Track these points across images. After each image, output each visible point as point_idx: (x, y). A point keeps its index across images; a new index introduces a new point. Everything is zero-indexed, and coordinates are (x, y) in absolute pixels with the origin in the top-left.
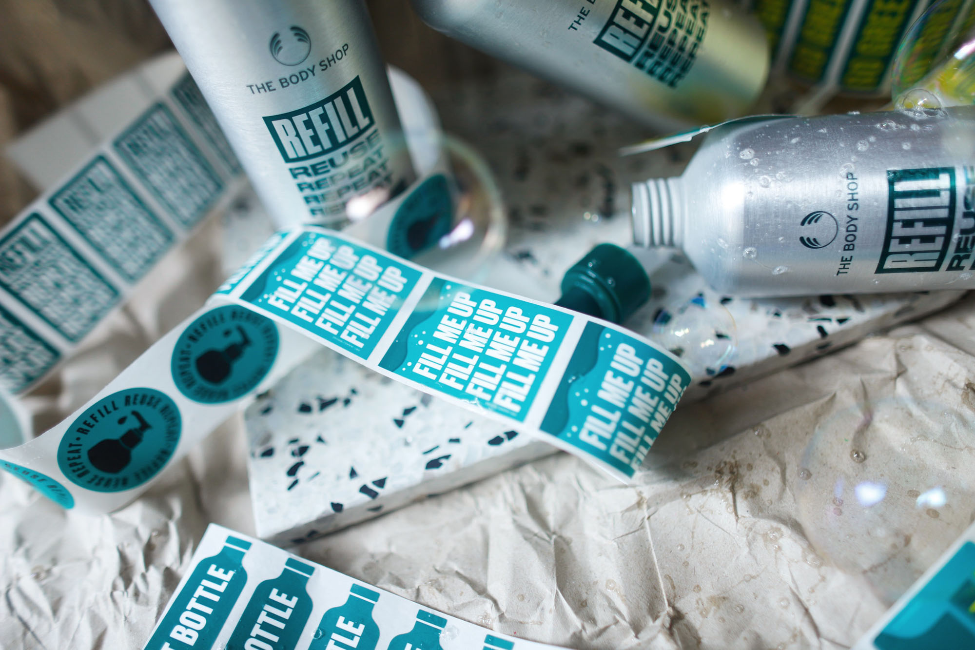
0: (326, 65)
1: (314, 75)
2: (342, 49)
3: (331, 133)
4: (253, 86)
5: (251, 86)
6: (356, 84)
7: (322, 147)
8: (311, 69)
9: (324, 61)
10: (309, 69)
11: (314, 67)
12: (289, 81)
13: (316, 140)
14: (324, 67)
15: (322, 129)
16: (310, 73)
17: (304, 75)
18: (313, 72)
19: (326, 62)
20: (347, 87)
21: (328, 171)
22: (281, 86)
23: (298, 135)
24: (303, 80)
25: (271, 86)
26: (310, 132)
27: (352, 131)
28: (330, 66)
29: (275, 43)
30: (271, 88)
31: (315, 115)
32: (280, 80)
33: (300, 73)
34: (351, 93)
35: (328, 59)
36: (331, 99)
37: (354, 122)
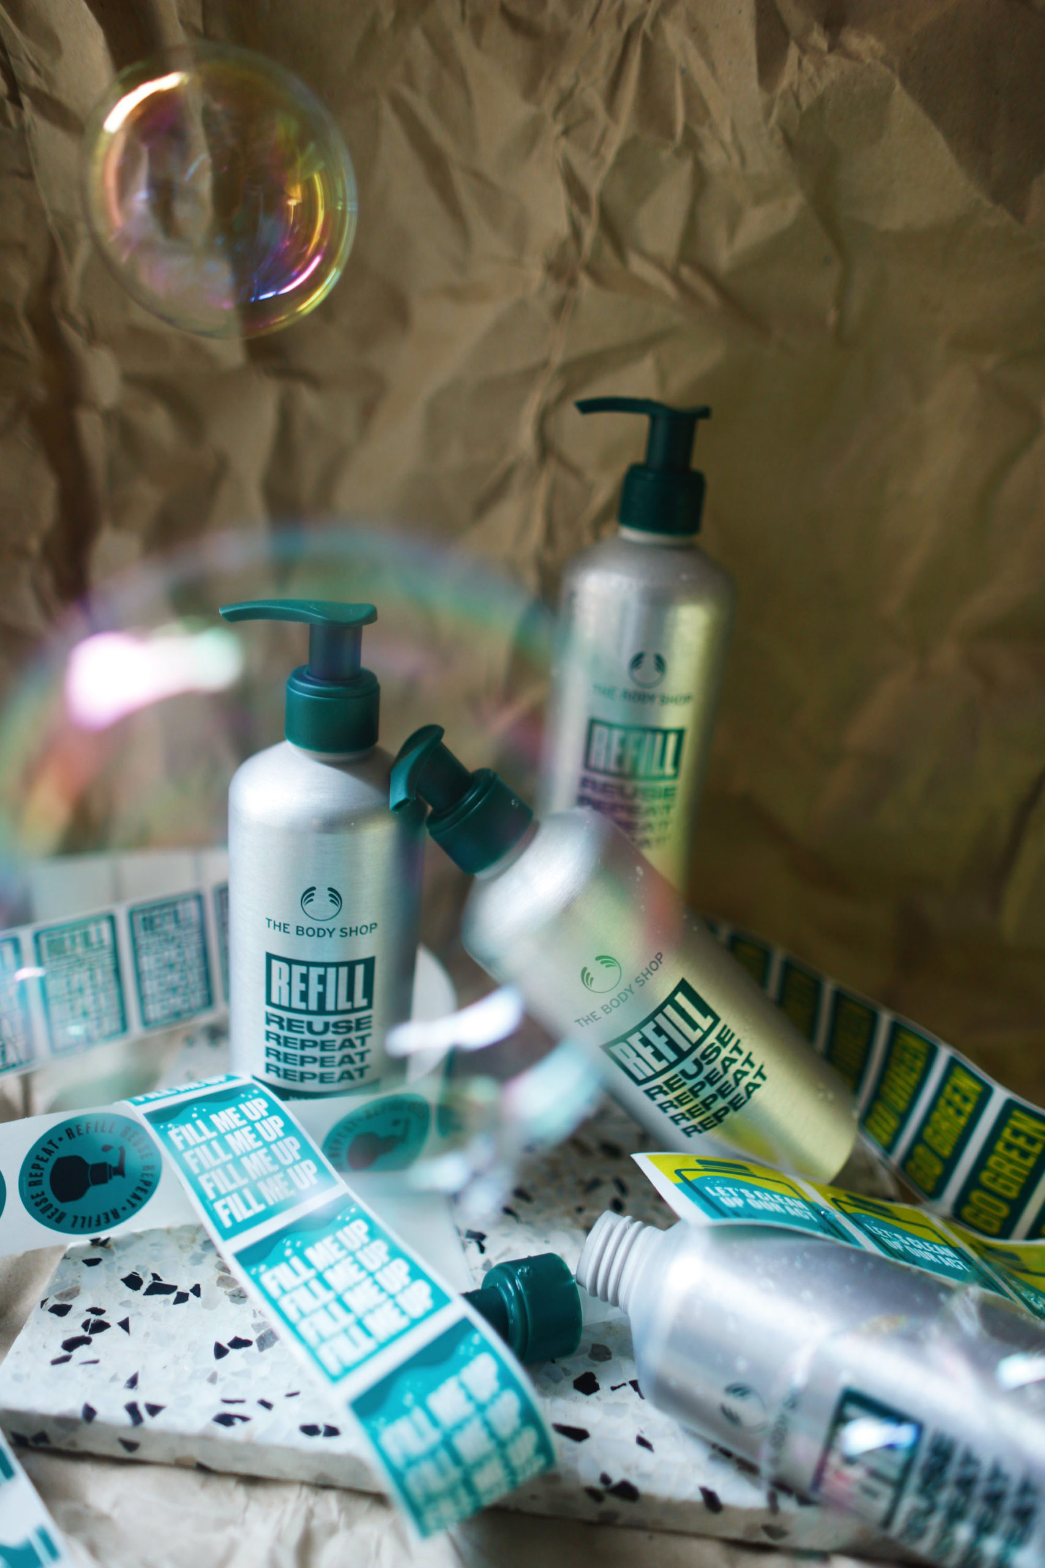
0: (346, 933)
1: (331, 936)
2: (369, 926)
3: (322, 997)
4: (271, 920)
5: (269, 920)
6: (369, 963)
7: (307, 1006)
8: (331, 930)
9: (345, 929)
10: (328, 930)
11: (334, 929)
12: (305, 931)
13: (304, 996)
14: (344, 934)
15: (315, 988)
16: (328, 934)
17: (321, 932)
18: (331, 933)
19: (348, 931)
20: (359, 962)
21: (302, 1032)
22: (295, 932)
23: (290, 984)
24: (318, 936)
25: (287, 928)
26: (303, 987)
27: (344, 1005)
28: (350, 935)
29: (308, 894)
30: (286, 930)
31: (315, 972)
32: (298, 927)
33: (319, 929)
34: (360, 970)
35: (351, 928)
36: (337, 965)
37: (350, 997)
